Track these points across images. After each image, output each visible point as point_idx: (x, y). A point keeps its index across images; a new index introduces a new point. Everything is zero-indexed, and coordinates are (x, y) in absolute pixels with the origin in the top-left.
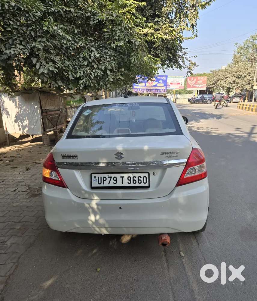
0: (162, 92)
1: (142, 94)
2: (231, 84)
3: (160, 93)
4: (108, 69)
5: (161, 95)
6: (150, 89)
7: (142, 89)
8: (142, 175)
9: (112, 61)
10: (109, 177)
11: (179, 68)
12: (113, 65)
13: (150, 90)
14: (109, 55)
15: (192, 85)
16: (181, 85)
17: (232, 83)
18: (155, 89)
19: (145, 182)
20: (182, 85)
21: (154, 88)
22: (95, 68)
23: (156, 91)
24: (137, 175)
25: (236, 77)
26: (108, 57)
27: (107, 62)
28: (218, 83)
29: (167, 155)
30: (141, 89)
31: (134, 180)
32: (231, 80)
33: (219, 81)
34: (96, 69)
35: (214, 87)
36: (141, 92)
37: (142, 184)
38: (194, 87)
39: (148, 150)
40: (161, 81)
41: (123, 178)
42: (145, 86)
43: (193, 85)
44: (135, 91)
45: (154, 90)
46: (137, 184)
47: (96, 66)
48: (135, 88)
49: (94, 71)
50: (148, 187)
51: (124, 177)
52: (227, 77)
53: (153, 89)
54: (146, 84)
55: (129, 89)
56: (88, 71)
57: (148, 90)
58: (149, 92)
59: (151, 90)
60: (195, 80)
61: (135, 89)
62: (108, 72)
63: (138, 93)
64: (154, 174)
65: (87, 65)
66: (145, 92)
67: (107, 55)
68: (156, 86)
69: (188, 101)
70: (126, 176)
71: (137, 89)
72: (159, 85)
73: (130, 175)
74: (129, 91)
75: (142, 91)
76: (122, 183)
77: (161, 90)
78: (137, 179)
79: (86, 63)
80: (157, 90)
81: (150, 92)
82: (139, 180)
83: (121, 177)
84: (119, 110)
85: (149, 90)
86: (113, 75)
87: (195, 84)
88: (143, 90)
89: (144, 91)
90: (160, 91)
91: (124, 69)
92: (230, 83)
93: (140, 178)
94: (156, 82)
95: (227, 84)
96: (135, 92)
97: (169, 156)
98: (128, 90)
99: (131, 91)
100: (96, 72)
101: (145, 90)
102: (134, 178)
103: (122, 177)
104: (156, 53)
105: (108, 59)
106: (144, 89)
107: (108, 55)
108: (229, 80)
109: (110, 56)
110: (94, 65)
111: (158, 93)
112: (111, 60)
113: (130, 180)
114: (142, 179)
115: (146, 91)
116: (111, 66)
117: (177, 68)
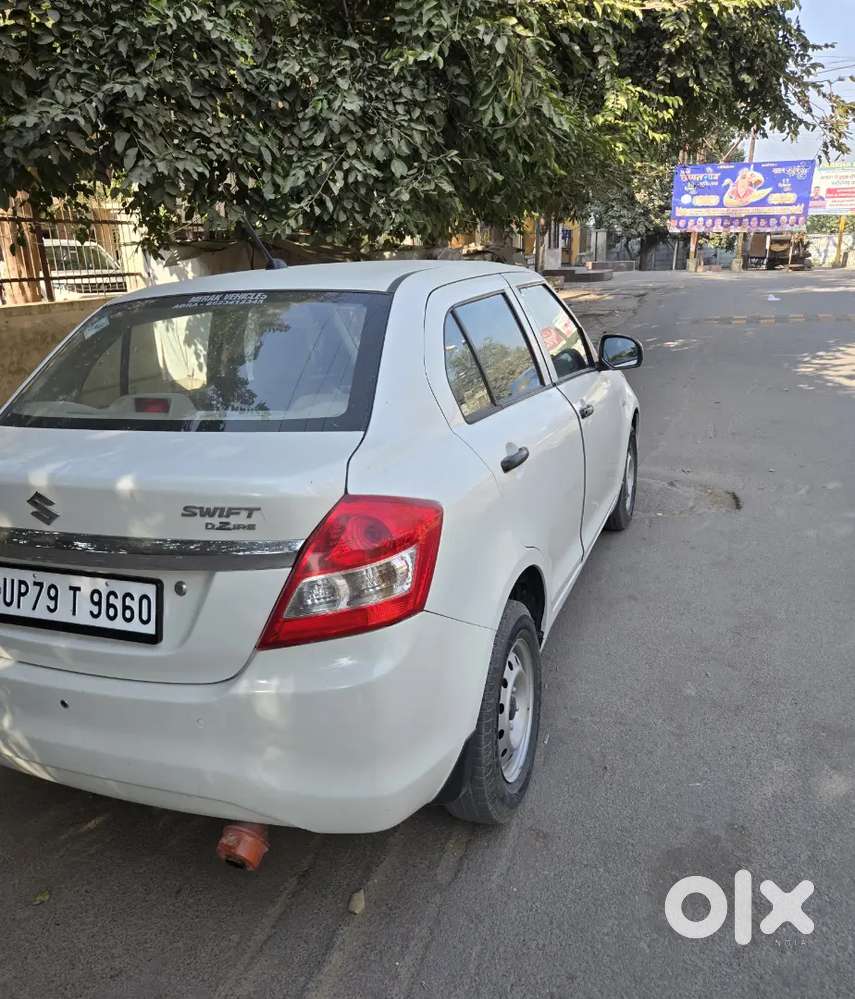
0: (788, 228)
1: (708, 238)
3: (779, 229)
4: (399, 156)
5: (783, 237)
6: (738, 216)
7: (705, 218)
8: (138, 590)
9: (413, 125)
10: (35, 584)
11: (787, 130)
12: (418, 139)
13: (737, 222)
14: (405, 104)
18: (759, 217)
19: (145, 617)
21: (751, 211)
22: (351, 153)
23: (763, 222)
24: (121, 587)
26: (400, 109)
27: (395, 130)
29: (208, 520)
30: (701, 220)
31: (109, 606)
34: (356, 156)
36: (702, 230)
37: (135, 626)
39: (132, 494)
40: (785, 185)
41: (78, 592)
42: (721, 205)
44: (678, 227)
45: (755, 219)
46: (119, 624)
47: (352, 148)
48: (678, 214)
49: (346, 166)
50: (154, 640)
51: (79, 589)
53: (750, 217)
54: (721, 200)
55: (658, 221)
56: (324, 166)
57: (728, 220)
58: (733, 230)
59: (741, 219)
61: (680, 218)
62: (398, 168)
63: (690, 233)
64: (179, 589)
65: (325, 146)
66: (718, 228)
67: (400, 103)
68: (763, 202)
70: (86, 584)
71: (687, 219)
72: (775, 198)
73: (101, 584)
74: (657, 228)
75: (704, 224)
76: (74, 614)
77: (784, 218)
78: (118, 604)
79: (319, 140)
80: (768, 218)
81: (738, 230)
82: (125, 608)
83: (71, 588)
84: (593, 297)
85: (732, 220)
86: (416, 179)
88: (710, 222)
89: (713, 225)
90: (779, 224)
91: (456, 152)
93: (128, 601)
94: (764, 187)
96: (677, 231)
97: (217, 525)
98: (651, 222)
99: (666, 227)
100: (352, 168)
101: (719, 221)
102: (112, 599)
103: (75, 589)
104: (673, 76)
105: (400, 118)
106: (714, 218)
107: (403, 100)
109: (411, 105)
110: (345, 144)
111: (768, 230)
112: (411, 120)
113: (98, 604)
114: (135, 606)
115: (722, 225)
116: (409, 144)
117: (782, 130)
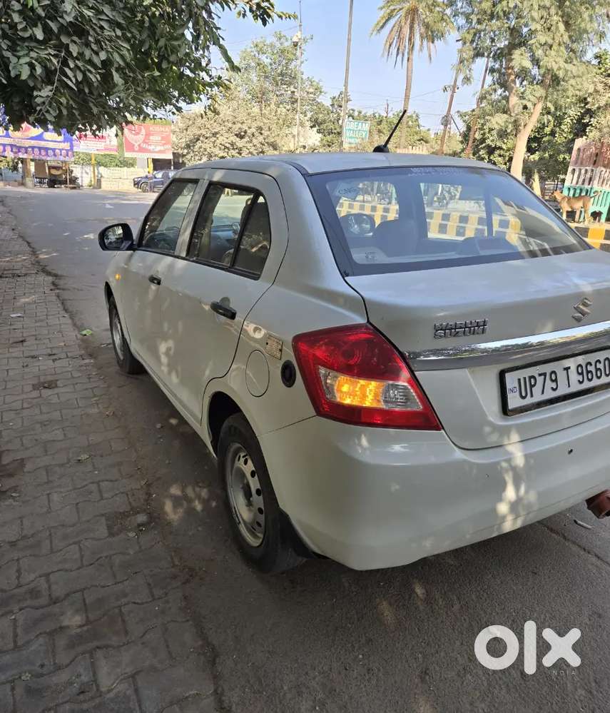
0: (61, 158)
2: (226, 150)
3: (54, 159)
6: (23, 145)
8: (602, 356)
10: (540, 375)
13: (23, 150)
15: (136, 145)
16: (108, 142)
17: (228, 148)
18: (41, 148)
19: (607, 372)
20: (112, 143)
21: (33, 143)
23: (43, 152)
24: (593, 357)
25: (236, 135)
28: (199, 144)
31: (588, 372)
32: (226, 140)
33: (198, 139)
35: (188, 153)
37: (603, 380)
38: (142, 150)
42: (8, 136)
43: (139, 145)
45: (37, 149)
46: (595, 382)
51: (569, 368)
52: (216, 133)
53: (33, 148)
54: (7, 132)
57: (16, 148)
58: (19, 155)
59: (26, 148)
60: (143, 132)
66: (8, 153)
68: (40, 138)
69: (135, 185)
72: (48, 136)
73: (580, 359)
76: (569, 386)
77: (58, 151)
78: (593, 369)
80: (47, 149)
81: (25, 156)
82: (597, 370)
83: (564, 369)
85: (19, 148)
87: (144, 142)
88: (1, 148)
89: (5, 151)
90: (55, 155)
92: (226, 147)
93: (598, 365)
95: (218, 148)
101: (9, 148)
102: (589, 367)
103: (567, 370)
106: (5, 145)
108: (221, 139)
111: (47, 159)
113: (582, 374)
114: (602, 367)
115: (12, 151)
